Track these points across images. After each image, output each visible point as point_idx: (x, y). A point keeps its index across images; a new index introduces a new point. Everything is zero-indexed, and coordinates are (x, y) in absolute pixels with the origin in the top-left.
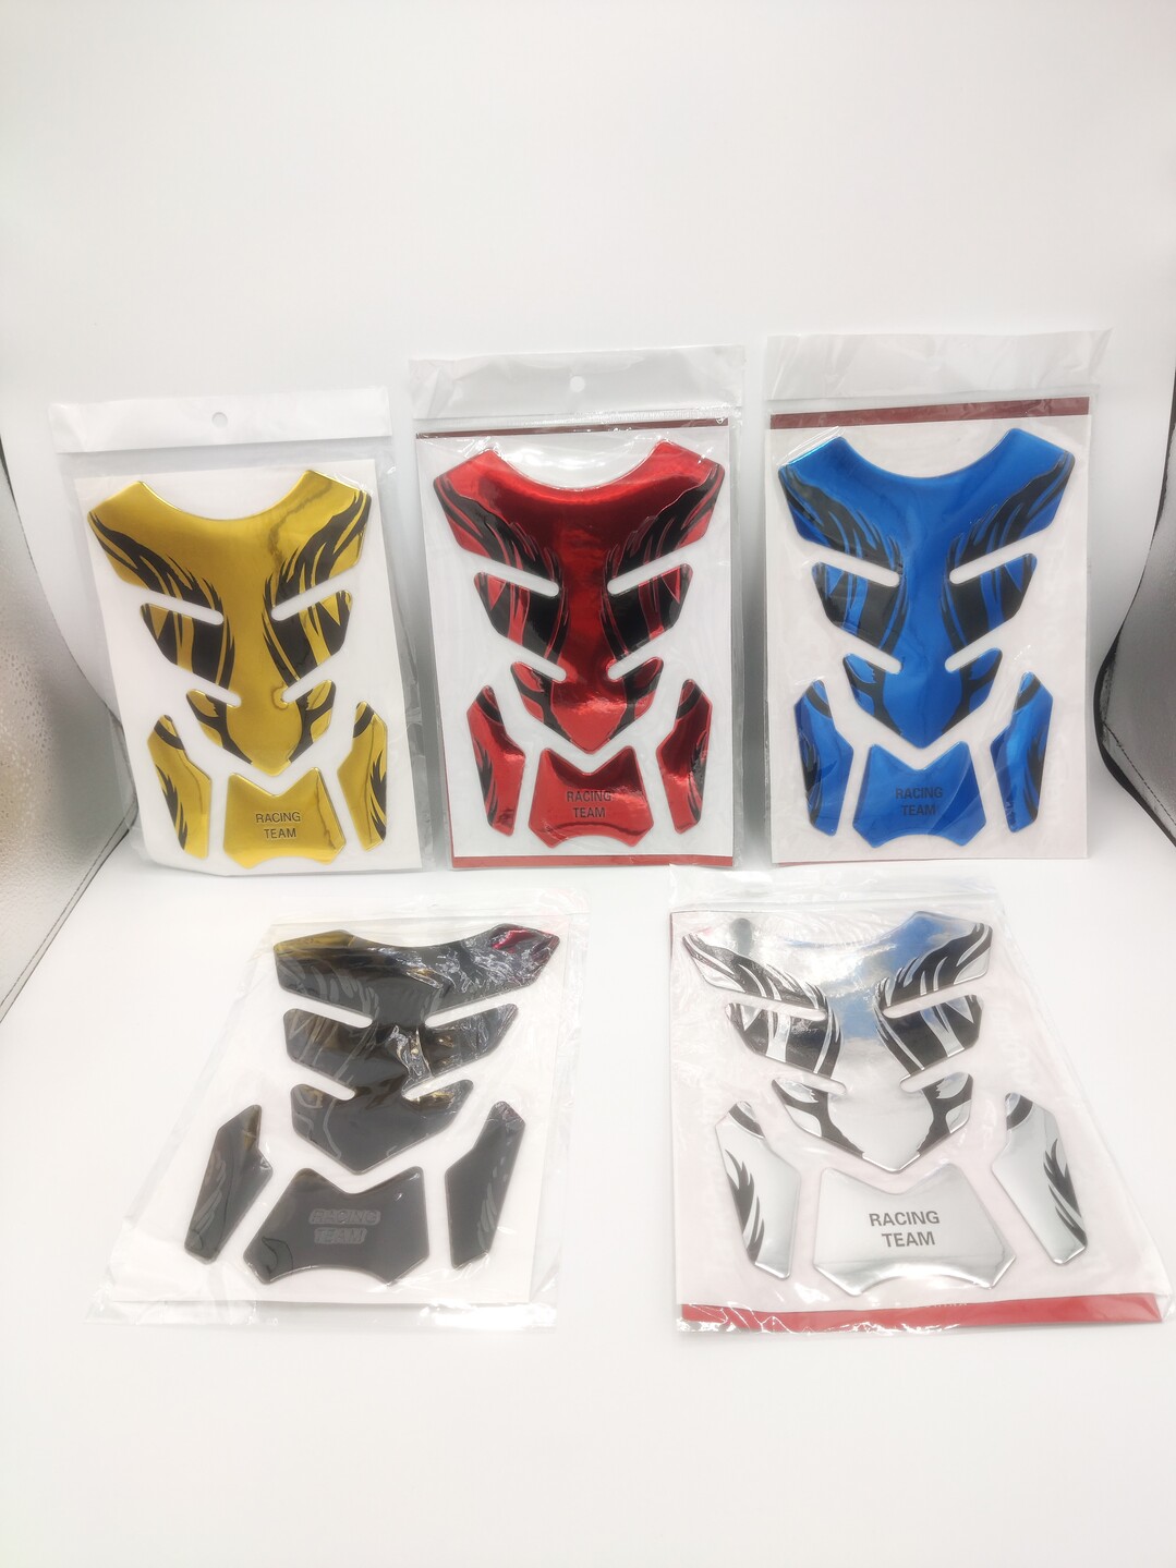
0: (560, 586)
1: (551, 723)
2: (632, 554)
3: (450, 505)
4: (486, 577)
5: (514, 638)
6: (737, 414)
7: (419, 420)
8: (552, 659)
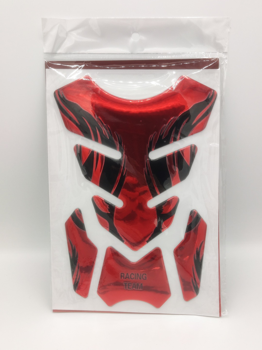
0: (122, 154)
1: (113, 231)
2: (163, 137)
3: (62, 105)
4: (81, 147)
5: (95, 182)
6: (224, 56)
7: (46, 53)
8: (116, 194)
